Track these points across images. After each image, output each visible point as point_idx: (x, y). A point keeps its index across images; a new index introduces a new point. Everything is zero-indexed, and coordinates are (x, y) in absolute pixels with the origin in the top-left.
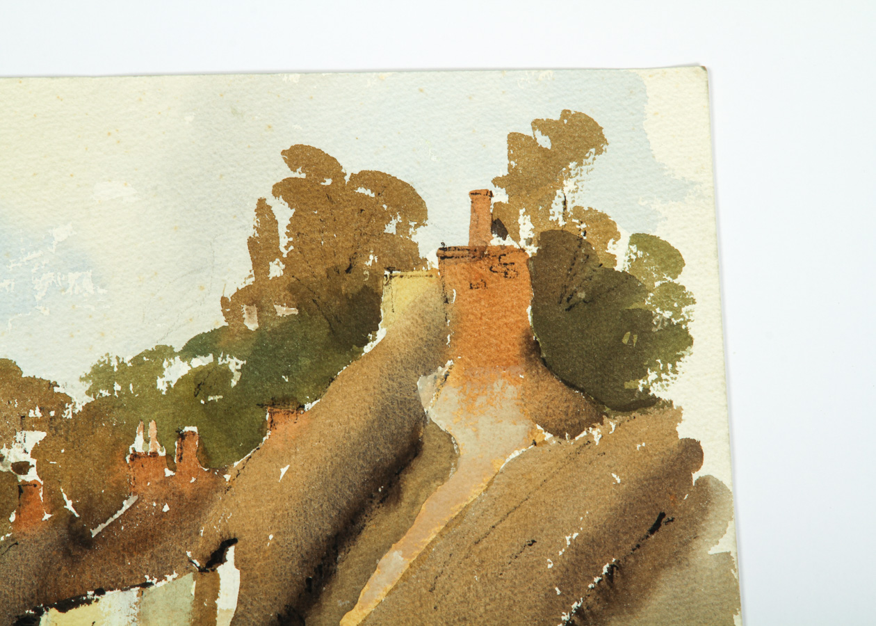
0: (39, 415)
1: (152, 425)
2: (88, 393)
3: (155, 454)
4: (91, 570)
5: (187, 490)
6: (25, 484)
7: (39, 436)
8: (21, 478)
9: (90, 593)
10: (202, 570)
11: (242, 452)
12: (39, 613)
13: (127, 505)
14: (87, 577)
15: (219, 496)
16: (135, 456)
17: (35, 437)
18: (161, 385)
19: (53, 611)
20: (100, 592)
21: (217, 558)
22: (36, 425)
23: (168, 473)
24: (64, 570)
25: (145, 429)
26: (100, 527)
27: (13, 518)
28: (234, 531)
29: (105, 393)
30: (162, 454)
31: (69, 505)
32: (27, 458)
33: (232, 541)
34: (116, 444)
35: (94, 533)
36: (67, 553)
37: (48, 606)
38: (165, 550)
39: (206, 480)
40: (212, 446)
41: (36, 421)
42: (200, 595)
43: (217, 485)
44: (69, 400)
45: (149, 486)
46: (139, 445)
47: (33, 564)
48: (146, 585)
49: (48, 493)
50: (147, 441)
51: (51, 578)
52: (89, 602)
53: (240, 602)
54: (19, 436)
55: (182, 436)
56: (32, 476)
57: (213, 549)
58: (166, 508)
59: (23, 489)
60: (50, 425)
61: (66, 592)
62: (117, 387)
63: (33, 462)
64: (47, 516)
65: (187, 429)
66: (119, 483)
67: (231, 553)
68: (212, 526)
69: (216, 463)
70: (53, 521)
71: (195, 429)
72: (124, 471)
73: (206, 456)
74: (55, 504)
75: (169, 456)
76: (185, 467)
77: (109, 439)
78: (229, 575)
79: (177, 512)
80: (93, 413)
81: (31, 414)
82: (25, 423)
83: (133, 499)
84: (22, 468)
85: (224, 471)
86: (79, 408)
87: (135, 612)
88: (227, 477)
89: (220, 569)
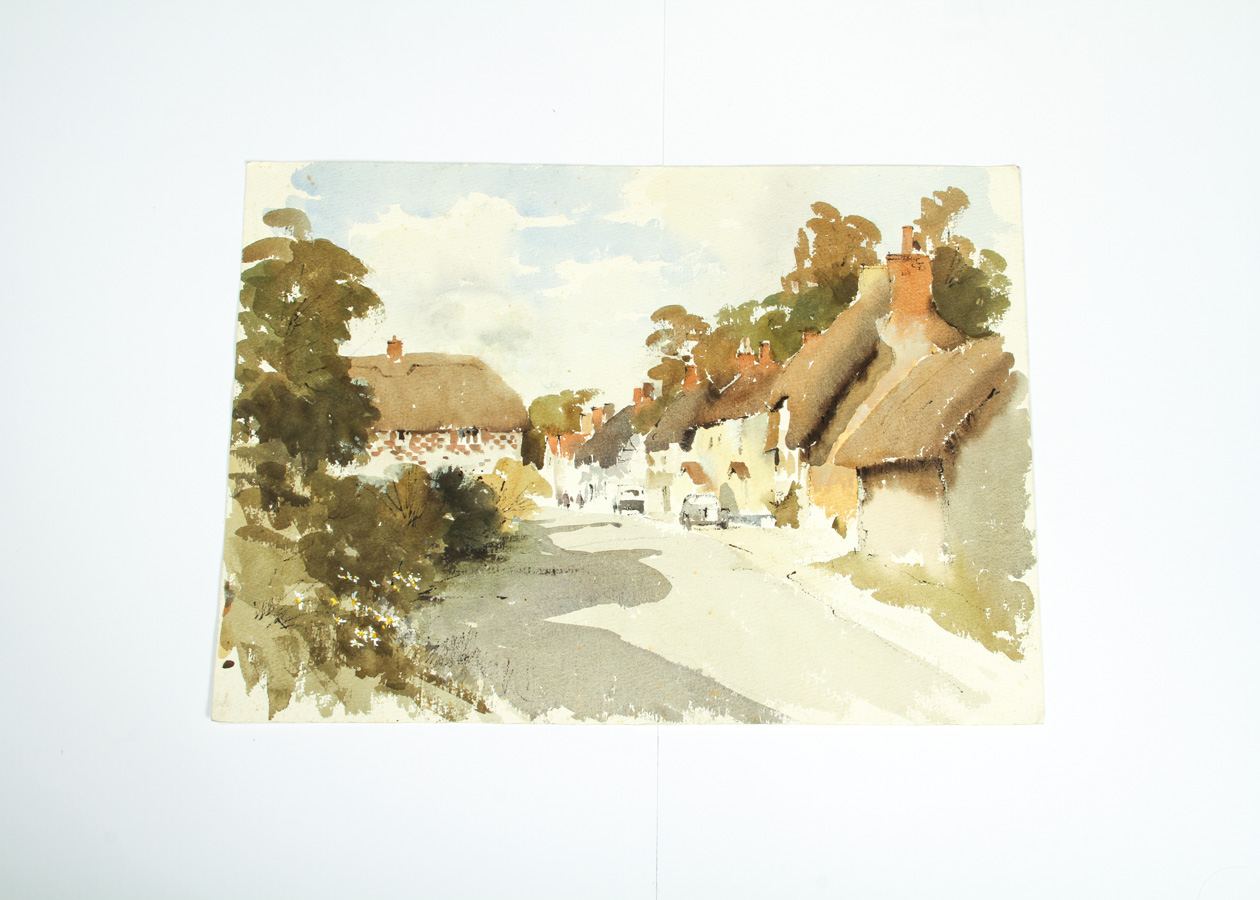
0: (695, 333)
1: (748, 339)
2: (718, 323)
3: (749, 354)
4: (720, 409)
5: (765, 372)
6: (689, 366)
7: (695, 343)
8: (686, 363)
9: (719, 420)
10: (772, 411)
11: (791, 354)
12: (696, 429)
13: (736, 378)
14: (717, 412)
15: (780, 375)
16: (740, 354)
17: (693, 344)
18: (752, 320)
19: (702, 428)
20: (724, 420)
21: (779, 405)
22: (694, 338)
23: (756, 363)
24: (707, 409)
25: (745, 341)
26: (724, 388)
27: (683, 383)
28: (787, 393)
29: (726, 323)
30: (753, 354)
31: (709, 377)
32: (689, 354)
33: (786, 398)
34: (731, 348)
35: (721, 391)
36: (708, 401)
37: (700, 425)
38: (754, 401)
39: (773, 367)
40: (777, 351)
41: (693, 336)
42: (771, 423)
43: (779, 370)
44: (709, 326)
45: (747, 370)
46: (741, 349)
47: (692, 405)
48: (745, 417)
49: (699, 371)
50: (745, 347)
51: (701, 412)
52: (718, 424)
53: (790, 427)
54: (685, 343)
55: (762, 345)
56: (691, 363)
57: (777, 401)
58: (755, 380)
59: (687, 369)
60: (700, 338)
61: (708, 420)
62: (731, 320)
63: (692, 356)
64: (699, 382)
65: (764, 342)
66: (732, 367)
67: (785, 403)
68: (776, 390)
69: (778, 359)
70: (702, 385)
71: (768, 342)
72: (735, 361)
73: (773, 355)
74: (703, 377)
75: (756, 355)
76: (763, 360)
77: (728, 345)
78: (784, 413)
79: (760, 383)
80: (720, 333)
81: (691, 332)
82: (688, 337)
83: (739, 375)
84: (686, 358)
85: (782, 363)
86: (713, 330)
87: (740, 430)
88: (784, 366)
89: (780, 411)
